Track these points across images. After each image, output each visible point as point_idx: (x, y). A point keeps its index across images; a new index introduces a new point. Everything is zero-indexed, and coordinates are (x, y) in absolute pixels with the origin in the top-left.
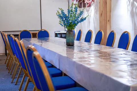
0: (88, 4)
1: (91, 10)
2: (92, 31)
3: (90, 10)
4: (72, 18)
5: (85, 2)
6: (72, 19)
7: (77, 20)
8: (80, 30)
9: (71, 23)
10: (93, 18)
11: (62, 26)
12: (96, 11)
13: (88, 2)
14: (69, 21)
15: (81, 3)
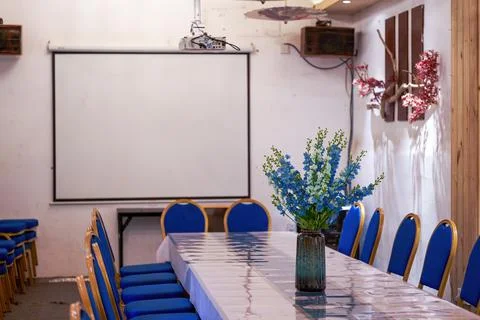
0: (413, 109)
1: (426, 134)
2: (419, 220)
3: (422, 133)
4: (317, 187)
5: (405, 103)
6: (318, 191)
7: (336, 194)
8: (378, 212)
9: (313, 206)
10: (433, 165)
11: (283, 213)
12: (442, 140)
13: (414, 105)
14: (309, 196)
15: (393, 104)
